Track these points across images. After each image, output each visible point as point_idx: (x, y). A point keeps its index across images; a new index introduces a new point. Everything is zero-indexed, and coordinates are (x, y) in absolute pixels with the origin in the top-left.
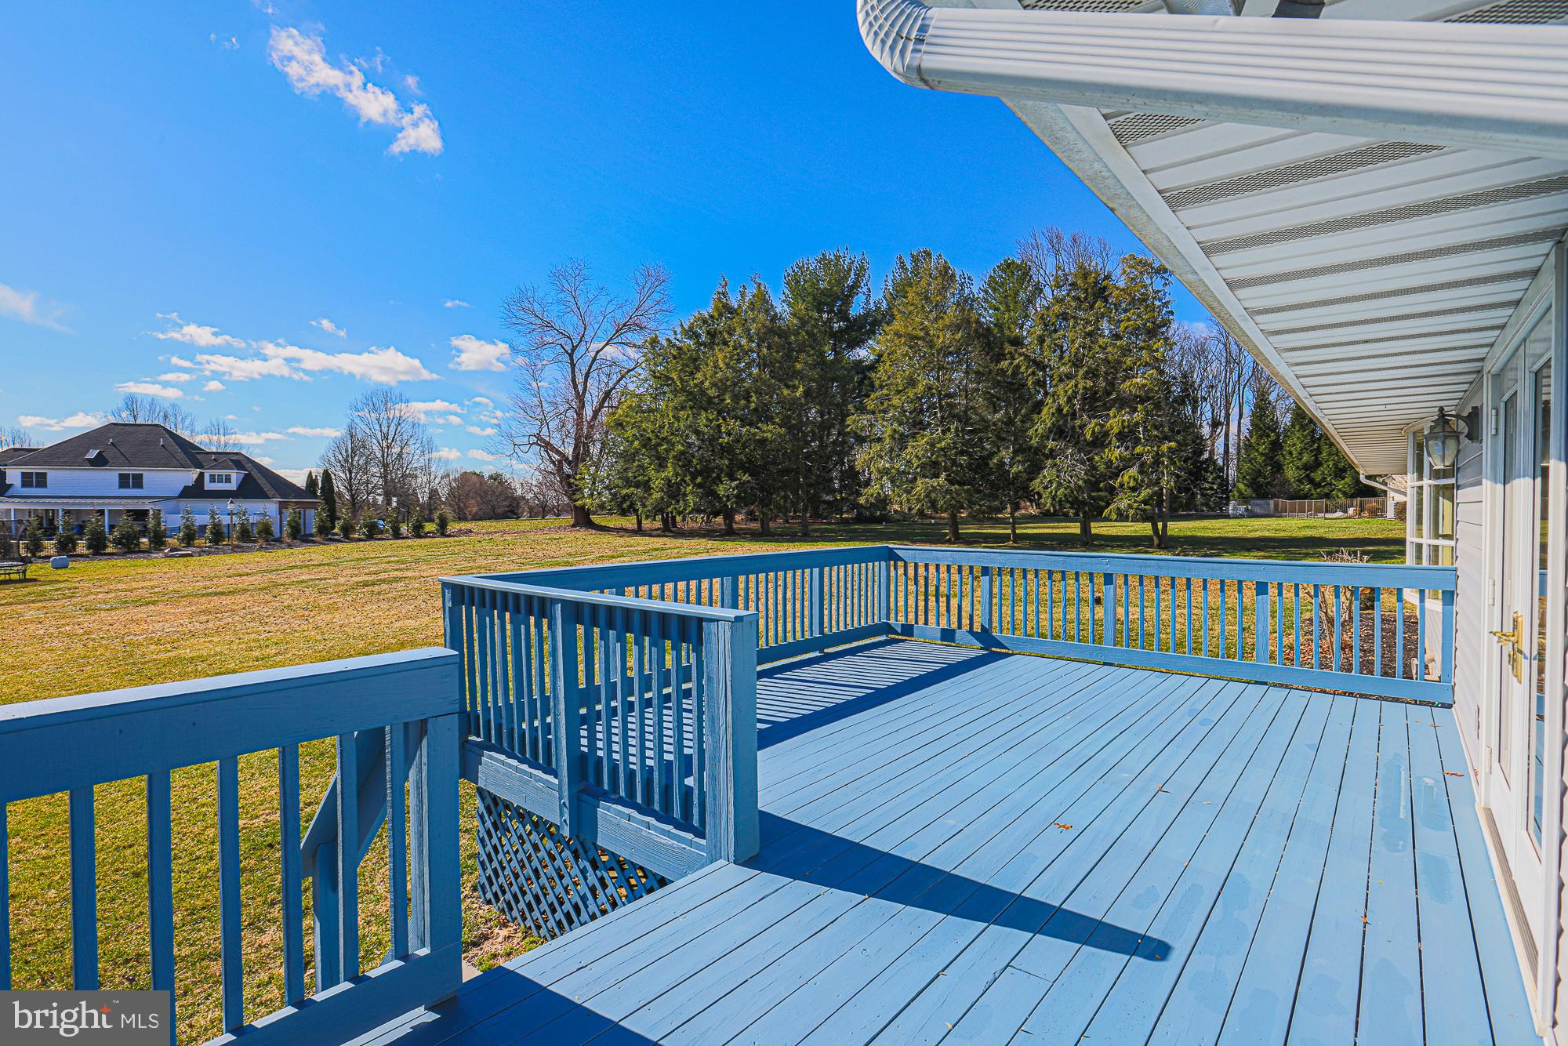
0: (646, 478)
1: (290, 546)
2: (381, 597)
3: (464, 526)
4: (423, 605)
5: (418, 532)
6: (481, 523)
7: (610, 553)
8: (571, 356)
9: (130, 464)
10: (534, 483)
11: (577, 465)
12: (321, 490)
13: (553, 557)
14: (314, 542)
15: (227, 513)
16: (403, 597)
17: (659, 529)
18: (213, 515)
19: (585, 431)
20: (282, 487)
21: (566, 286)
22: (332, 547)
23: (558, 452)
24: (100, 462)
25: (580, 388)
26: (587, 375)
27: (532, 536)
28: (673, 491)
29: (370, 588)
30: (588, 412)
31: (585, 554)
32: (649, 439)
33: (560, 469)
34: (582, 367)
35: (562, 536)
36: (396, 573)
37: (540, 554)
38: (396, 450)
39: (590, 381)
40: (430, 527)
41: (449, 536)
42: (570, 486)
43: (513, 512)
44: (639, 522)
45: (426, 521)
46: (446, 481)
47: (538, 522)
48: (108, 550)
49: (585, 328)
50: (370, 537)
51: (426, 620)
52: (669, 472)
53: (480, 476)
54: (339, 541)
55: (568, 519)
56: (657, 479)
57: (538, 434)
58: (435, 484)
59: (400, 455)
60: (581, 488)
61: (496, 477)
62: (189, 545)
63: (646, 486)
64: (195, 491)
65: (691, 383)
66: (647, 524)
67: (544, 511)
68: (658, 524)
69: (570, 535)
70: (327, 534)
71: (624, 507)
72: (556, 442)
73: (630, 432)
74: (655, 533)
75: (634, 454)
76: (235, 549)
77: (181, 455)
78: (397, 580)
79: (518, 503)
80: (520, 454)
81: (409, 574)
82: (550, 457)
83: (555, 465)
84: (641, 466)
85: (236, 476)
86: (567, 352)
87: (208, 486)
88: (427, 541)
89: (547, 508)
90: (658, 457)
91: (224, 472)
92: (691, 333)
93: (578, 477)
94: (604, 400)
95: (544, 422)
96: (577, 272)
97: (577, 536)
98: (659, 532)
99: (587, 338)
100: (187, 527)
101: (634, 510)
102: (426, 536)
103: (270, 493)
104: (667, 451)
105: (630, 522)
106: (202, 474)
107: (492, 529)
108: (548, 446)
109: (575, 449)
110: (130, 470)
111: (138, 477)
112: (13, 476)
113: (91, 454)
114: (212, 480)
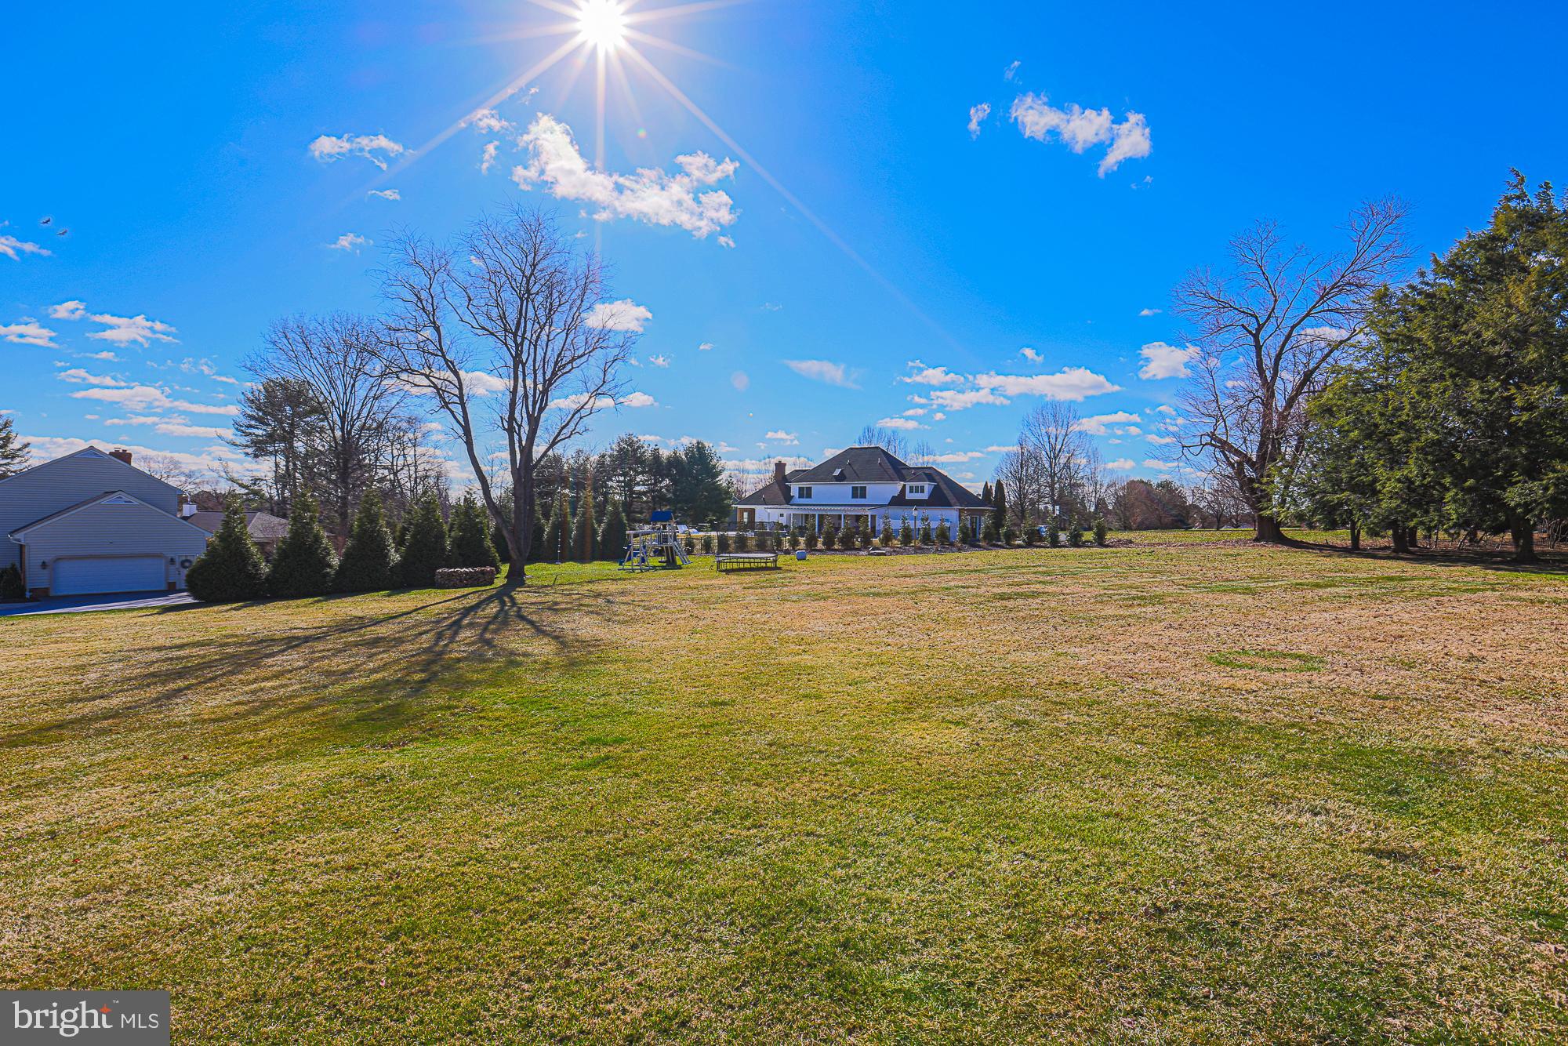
0: (1370, 478)
1: (959, 550)
2: (1012, 615)
3: (1125, 536)
4: (1052, 632)
5: (1076, 542)
6: (1145, 532)
7: (1312, 580)
8: (1256, 337)
9: (859, 479)
10: (1207, 490)
11: (1263, 466)
12: (993, 499)
13: (1227, 580)
14: (979, 547)
15: (914, 518)
16: (1033, 618)
17: (1386, 548)
18: (904, 519)
19: (1275, 424)
20: (962, 496)
21: (1249, 254)
22: (994, 553)
23: (1237, 452)
24: (841, 478)
25: (1268, 374)
26: (1278, 357)
27: (1202, 550)
28: (1419, 497)
29: (1005, 603)
30: (1280, 402)
31: (1275, 578)
32: (1376, 426)
33: (1240, 472)
34: (1271, 346)
35: (1241, 552)
36: (1038, 586)
37: (1210, 574)
38: (1063, 461)
39: (1282, 364)
40: (1089, 536)
41: (1107, 546)
42: (1255, 493)
43: (1181, 521)
44: (1355, 539)
45: (1086, 530)
46: (1113, 489)
47: (1211, 534)
48: (836, 547)
49: (1276, 301)
50: (1029, 544)
51: (1047, 654)
52: (1412, 469)
53: (1148, 484)
54: (1001, 547)
55: (1250, 531)
56: (1389, 479)
57: (1213, 434)
58: (1102, 493)
59: (1067, 465)
60: (1268, 494)
61: (1166, 485)
62: (887, 545)
63: (1370, 490)
64: (899, 501)
65: (1454, 340)
66: (1365, 540)
67: (1219, 521)
68: (1387, 540)
69: (1252, 551)
70: (991, 540)
71: (1332, 516)
72: (1235, 441)
73: (1343, 420)
74: (1381, 553)
75: (1349, 448)
76: (918, 550)
77: (891, 471)
78: (1035, 595)
79: (1188, 513)
80: (1190, 456)
81: (1050, 588)
82: (1227, 459)
83: (1233, 468)
84: (1362, 464)
85: (928, 487)
86: (1250, 333)
87: (909, 496)
88: (1082, 550)
89: (1223, 519)
90: (1391, 450)
91: (919, 484)
92: (1454, 268)
93: (1265, 480)
94: (1302, 384)
95: (1220, 417)
96: (1264, 236)
97: (1262, 552)
98: (1388, 552)
99: (1278, 313)
100: (886, 530)
101: (1348, 521)
102: (1083, 545)
103: (952, 502)
104: (1407, 441)
105: (1341, 537)
106: (904, 486)
107: (1157, 541)
108: (1224, 446)
109: (1260, 448)
110: (859, 484)
111: (864, 489)
112: (795, 489)
113: (837, 472)
114: (911, 491)
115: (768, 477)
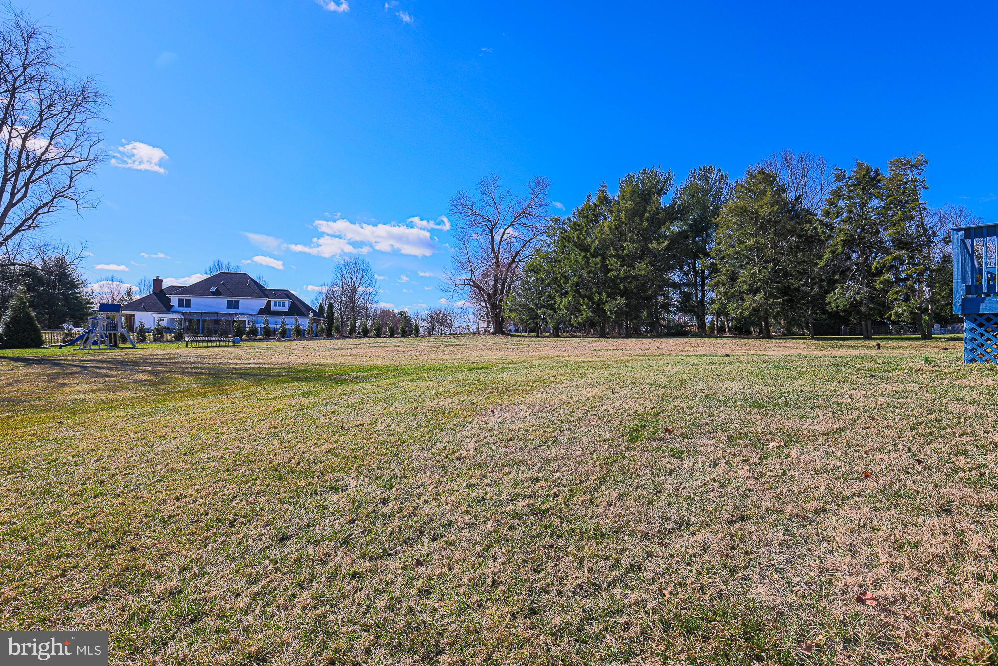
8: (491, 231)
9: (233, 295)
12: (327, 313)
23: (482, 288)
24: (217, 293)
25: (496, 251)
26: (501, 243)
49: (498, 215)
64: (266, 311)
69: (492, 339)
70: (327, 334)
77: (258, 291)
85: (287, 302)
86: (489, 229)
87: (273, 308)
91: (282, 300)
99: (500, 221)
103: (304, 313)
106: (269, 302)
108: (475, 285)
110: (233, 299)
111: (237, 303)
112: (174, 300)
113: (213, 289)
114: (275, 305)
115: (149, 291)
